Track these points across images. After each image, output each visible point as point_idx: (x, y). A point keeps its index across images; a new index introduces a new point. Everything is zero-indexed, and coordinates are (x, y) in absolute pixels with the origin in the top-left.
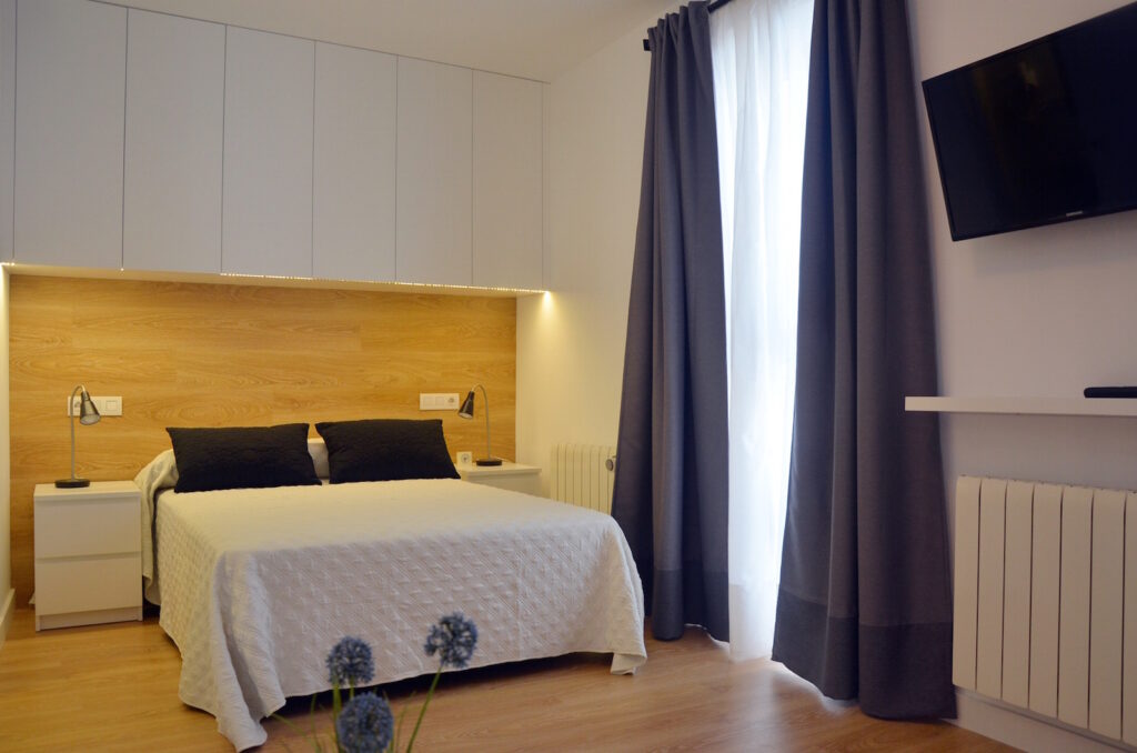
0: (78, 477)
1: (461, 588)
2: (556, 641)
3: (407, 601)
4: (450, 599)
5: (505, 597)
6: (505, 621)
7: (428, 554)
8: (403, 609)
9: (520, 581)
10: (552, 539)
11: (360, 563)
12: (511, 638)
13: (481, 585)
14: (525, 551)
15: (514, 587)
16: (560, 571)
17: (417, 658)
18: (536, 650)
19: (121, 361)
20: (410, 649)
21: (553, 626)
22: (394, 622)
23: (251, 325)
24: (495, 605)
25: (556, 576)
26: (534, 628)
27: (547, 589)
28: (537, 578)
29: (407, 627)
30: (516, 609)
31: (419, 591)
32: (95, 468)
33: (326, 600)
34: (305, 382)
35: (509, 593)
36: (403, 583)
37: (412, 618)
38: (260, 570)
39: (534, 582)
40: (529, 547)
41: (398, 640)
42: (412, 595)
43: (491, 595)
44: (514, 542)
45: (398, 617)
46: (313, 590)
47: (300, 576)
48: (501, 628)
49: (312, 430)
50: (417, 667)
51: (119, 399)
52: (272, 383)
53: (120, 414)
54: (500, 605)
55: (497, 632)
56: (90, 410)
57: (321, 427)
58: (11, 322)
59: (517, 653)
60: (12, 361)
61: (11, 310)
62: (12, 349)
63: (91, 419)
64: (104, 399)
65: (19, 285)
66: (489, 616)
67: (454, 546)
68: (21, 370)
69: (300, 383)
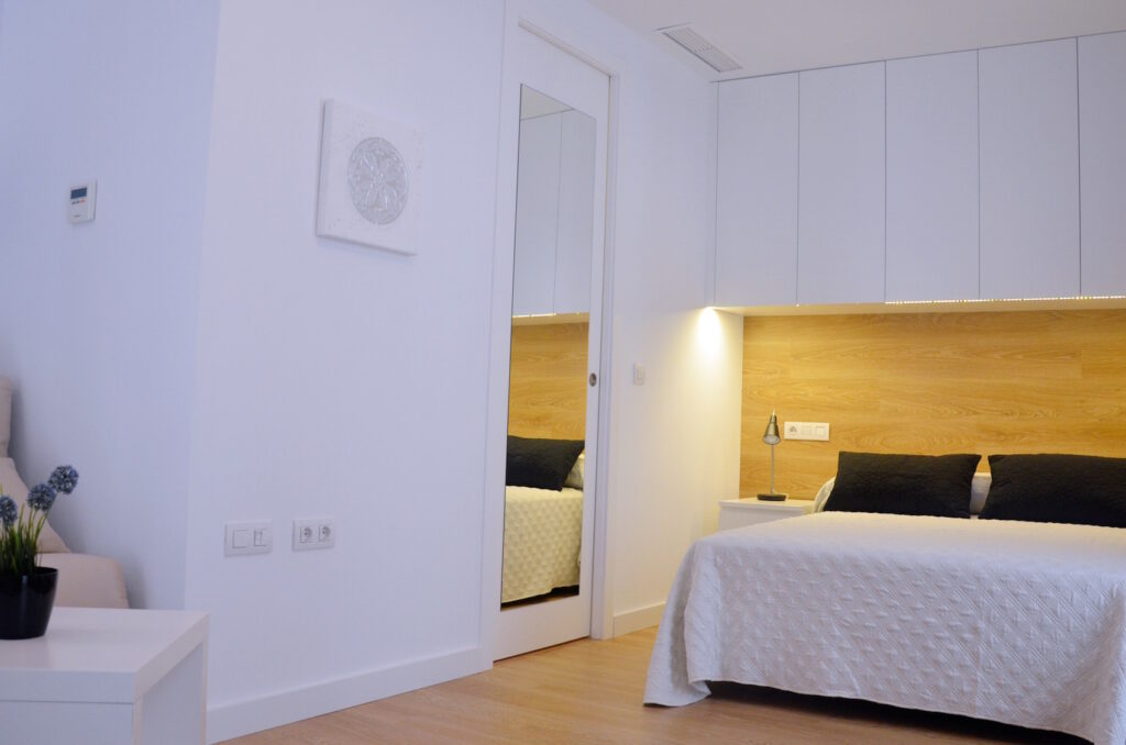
0: (776, 493)
1: (909, 618)
2: (1029, 709)
3: (849, 620)
4: (896, 627)
5: (963, 640)
6: (962, 667)
7: (874, 575)
8: (843, 626)
9: (982, 625)
10: (1030, 584)
11: (803, 570)
12: (966, 689)
13: (933, 620)
14: (991, 593)
15: (975, 631)
16: (1041, 626)
17: (855, 680)
18: (999, 711)
19: (830, 390)
20: (848, 669)
21: (1027, 690)
22: (834, 637)
23: (954, 353)
24: (951, 647)
25: (1034, 630)
26: (999, 684)
27: (1020, 642)
28: (1007, 628)
29: (846, 644)
30: (976, 656)
31: (862, 611)
32: (806, 488)
33: (770, 599)
34: (1012, 414)
35: (967, 636)
36: (846, 600)
37: (853, 637)
38: (715, 560)
39: (1003, 631)
40: (997, 588)
41: (835, 655)
42: (855, 614)
43: (946, 634)
44: (978, 579)
45: (838, 633)
46: (758, 588)
47: (748, 572)
48: (955, 673)
50: (853, 689)
51: (827, 425)
52: (975, 413)
53: (826, 438)
54: (956, 648)
55: (950, 678)
56: (772, 431)
57: (993, 460)
58: (745, 357)
59: (974, 708)
60: (744, 390)
61: (745, 347)
62: (744, 380)
63: (772, 439)
64: (814, 425)
65: (750, 325)
66: (941, 658)
67: (902, 570)
68: (751, 399)
69: (1007, 414)
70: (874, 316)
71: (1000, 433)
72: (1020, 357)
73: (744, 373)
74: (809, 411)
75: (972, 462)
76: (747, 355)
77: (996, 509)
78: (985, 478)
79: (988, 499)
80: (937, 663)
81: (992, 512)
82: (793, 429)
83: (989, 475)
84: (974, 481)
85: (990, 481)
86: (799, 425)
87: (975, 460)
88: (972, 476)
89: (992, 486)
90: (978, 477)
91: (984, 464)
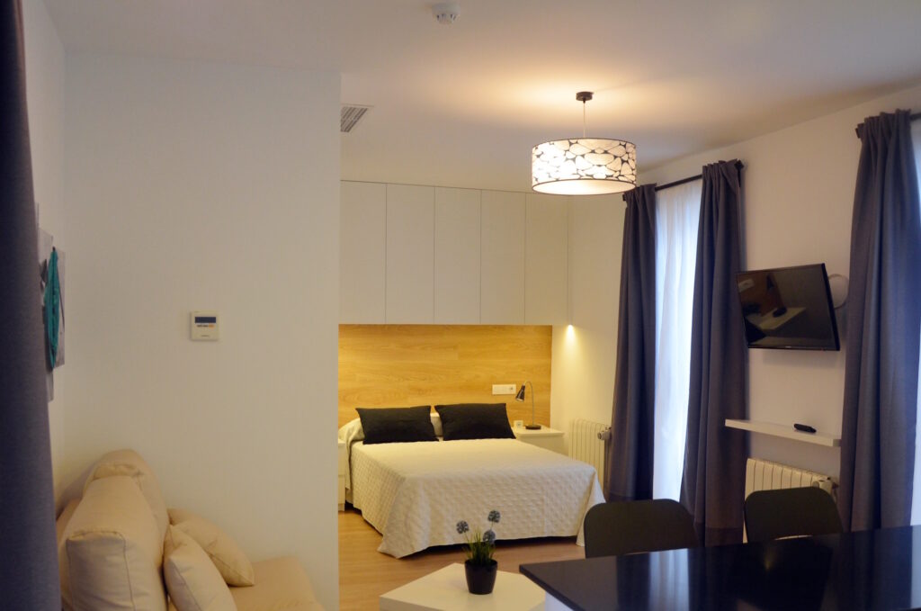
5: (537, 505)
6: (538, 517)
9: (545, 497)
10: (561, 477)
12: (540, 525)
13: (526, 499)
14: (547, 483)
15: (542, 500)
16: (566, 494)
18: (553, 531)
21: (562, 521)
24: (533, 509)
25: (563, 496)
26: (552, 521)
27: (559, 502)
28: (554, 497)
30: (543, 511)
35: (539, 503)
39: (552, 498)
40: (549, 480)
43: (531, 504)
44: (542, 478)
48: (536, 520)
49: (433, 409)
54: (535, 509)
55: (533, 522)
59: (543, 533)
66: (530, 514)
67: (512, 478)
75: (427, 409)
80: (528, 517)
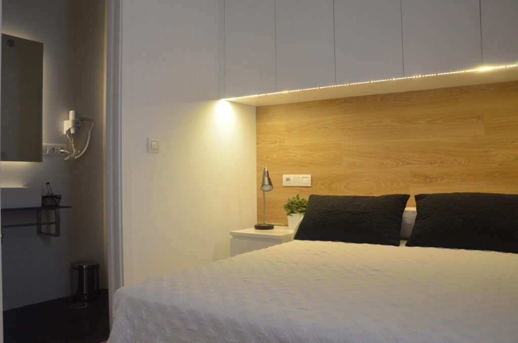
19: (311, 152)
23: (393, 122)
34: (435, 163)
51: (309, 176)
52: (408, 164)
53: (310, 185)
56: (267, 182)
57: (418, 198)
58: (257, 134)
60: (258, 155)
61: (257, 126)
62: (258, 148)
63: (267, 188)
64: (301, 176)
65: (260, 112)
68: (262, 160)
69: (431, 163)
70: (337, 99)
71: (426, 177)
72: (440, 121)
73: (257, 143)
74: (298, 167)
75: (403, 200)
76: (259, 132)
77: (419, 239)
78: (413, 212)
79: (413, 230)
81: (416, 241)
82: (288, 180)
83: (414, 209)
84: (405, 215)
85: (415, 215)
86: (291, 176)
87: (405, 198)
88: (402, 211)
89: (417, 218)
90: (407, 211)
91: (412, 201)
